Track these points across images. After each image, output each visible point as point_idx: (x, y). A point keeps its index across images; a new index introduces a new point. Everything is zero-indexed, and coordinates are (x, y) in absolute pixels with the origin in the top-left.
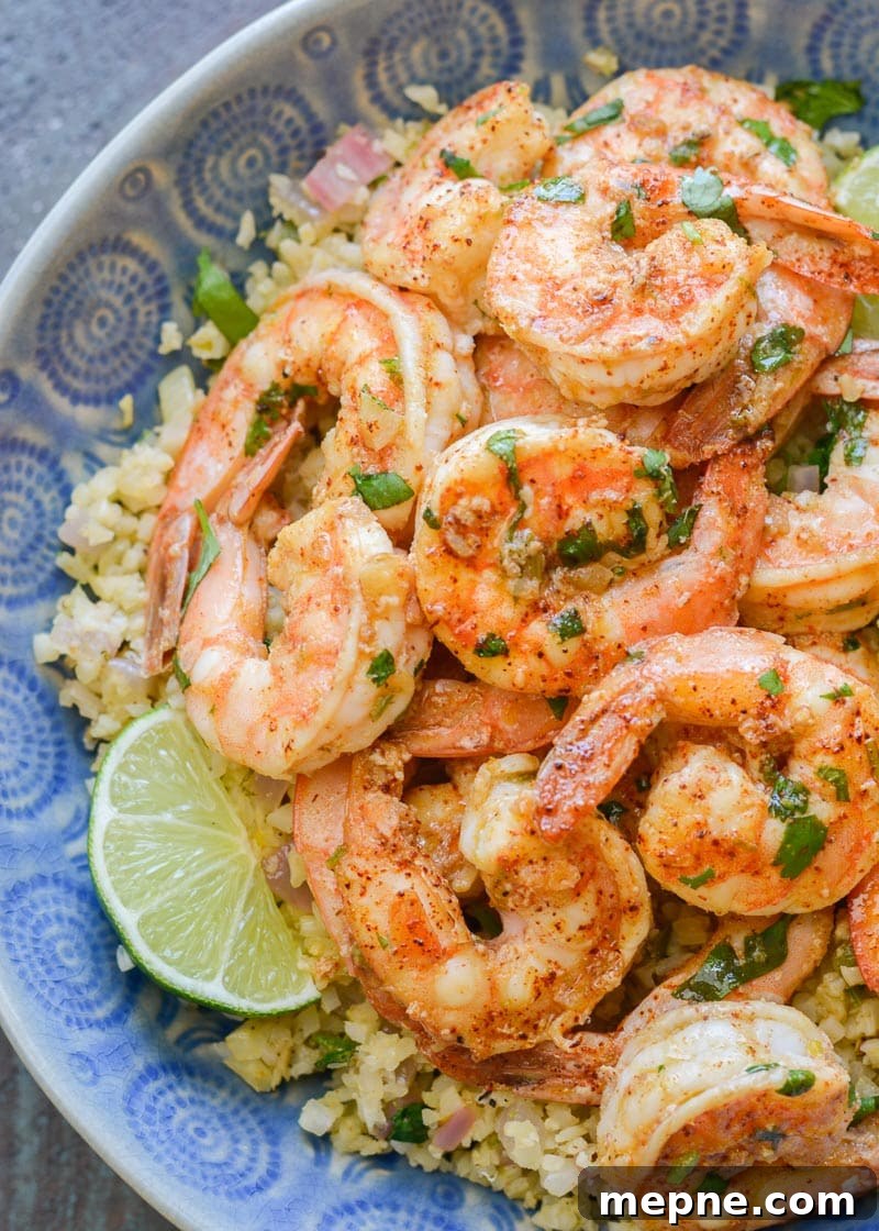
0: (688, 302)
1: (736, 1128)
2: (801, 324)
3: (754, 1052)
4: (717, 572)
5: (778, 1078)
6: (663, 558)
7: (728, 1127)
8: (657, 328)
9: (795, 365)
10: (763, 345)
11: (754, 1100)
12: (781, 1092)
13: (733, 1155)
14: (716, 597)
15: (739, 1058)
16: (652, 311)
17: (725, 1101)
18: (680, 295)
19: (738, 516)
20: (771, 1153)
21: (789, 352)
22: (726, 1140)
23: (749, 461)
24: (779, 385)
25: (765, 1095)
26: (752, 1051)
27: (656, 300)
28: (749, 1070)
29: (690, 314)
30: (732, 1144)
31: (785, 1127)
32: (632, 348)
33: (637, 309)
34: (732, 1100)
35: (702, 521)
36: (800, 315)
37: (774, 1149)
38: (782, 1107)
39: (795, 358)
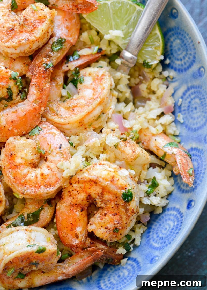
0: (35, 28)
1: (25, 261)
2: (65, 37)
3: (30, 241)
4: (34, 107)
5: (35, 249)
6: (19, 102)
7: (22, 261)
8: (27, 36)
9: (63, 49)
10: (55, 44)
11: (29, 254)
12: (36, 252)
13: (25, 269)
14: (34, 114)
15: (26, 243)
16: (25, 31)
17: (20, 255)
18: (33, 26)
19: (41, 91)
20: (36, 268)
21: (62, 46)
22: (22, 265)
23: (45, 75)
24: (59, 55)
25: (32, 253)
26: (29, 241)
27: (26, 28)
28: (27, 246)
29: (36, 31)
30: (24, 266)
31: (39, 261)
32: (21, 43)
33: (21, 31)
34: (22, 254)
35: (30, 92)
36: (65, 35)
37: (36, 267)
38: (37, 256)
39: (63, 47)
